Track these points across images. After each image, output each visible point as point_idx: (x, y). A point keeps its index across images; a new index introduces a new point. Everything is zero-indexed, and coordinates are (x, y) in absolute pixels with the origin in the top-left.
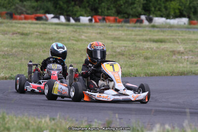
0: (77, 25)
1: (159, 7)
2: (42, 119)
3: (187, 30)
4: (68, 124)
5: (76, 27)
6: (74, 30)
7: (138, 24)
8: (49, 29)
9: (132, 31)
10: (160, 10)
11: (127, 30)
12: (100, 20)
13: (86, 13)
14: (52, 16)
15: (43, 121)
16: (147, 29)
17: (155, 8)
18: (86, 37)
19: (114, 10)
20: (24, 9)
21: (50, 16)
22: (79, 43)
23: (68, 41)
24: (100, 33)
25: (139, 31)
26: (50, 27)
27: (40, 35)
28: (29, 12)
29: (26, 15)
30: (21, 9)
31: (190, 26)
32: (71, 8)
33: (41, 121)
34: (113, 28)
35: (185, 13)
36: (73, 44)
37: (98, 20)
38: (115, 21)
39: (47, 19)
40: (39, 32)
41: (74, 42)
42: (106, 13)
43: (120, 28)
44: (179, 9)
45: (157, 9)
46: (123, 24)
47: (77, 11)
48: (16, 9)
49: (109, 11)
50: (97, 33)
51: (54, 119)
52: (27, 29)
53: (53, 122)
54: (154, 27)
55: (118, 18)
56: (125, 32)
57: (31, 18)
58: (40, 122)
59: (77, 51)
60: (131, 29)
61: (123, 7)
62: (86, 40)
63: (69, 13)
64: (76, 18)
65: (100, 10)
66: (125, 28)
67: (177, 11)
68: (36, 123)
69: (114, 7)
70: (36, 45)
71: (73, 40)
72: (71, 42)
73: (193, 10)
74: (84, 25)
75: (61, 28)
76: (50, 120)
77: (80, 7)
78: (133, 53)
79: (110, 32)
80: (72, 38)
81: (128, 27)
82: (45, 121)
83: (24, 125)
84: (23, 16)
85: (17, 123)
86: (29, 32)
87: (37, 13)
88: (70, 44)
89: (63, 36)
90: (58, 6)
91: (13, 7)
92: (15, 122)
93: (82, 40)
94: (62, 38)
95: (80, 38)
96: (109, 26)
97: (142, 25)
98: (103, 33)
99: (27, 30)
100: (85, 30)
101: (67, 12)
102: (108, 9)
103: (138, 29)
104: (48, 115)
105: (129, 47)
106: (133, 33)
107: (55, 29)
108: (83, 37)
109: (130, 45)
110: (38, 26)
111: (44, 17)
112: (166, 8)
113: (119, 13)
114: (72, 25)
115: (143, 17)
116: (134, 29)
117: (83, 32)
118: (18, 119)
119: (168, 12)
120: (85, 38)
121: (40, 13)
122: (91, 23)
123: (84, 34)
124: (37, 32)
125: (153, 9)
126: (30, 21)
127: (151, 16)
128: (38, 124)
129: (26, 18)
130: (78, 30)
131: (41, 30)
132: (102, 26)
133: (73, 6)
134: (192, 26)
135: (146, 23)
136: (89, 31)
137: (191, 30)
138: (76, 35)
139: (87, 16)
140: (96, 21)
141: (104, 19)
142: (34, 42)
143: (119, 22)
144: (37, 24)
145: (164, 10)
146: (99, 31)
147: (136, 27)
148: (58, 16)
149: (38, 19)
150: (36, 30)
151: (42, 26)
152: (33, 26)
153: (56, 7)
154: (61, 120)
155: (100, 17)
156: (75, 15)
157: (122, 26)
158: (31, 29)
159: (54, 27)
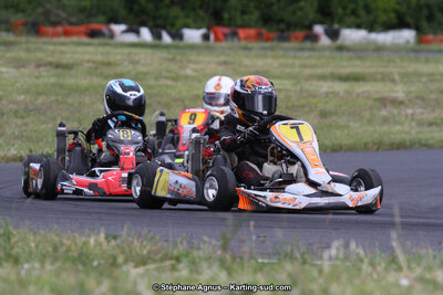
0: (177, 47)
1: (351, 6)
2: (89, 236)
3: (412, 55)
4: (145, 247)
5: (173, 51)
6: (170, 56)
7: (308, 44)
8: (116, 55)
9: (295, 57)
10: (354, 13)
11: (283, 57)
12: (225, 36)
13: (195, 21)
14: (122, 27)
15: (92, 241)
16: (327, 53)
17: (345, 8)
18: (195, 70)
19: (256, 15)
20: (63, 15)
21: (118, 28)
22: (180, 84)
23: (157, 79)
24: (225, 63)
25: (309, 57)
26: (119, 50)
27: (96, 69)
28: (73, 19)
29: (68, 28)
30: (57, 15)
31: (418, 47)
32: (163, 12)
33: (89, 242)
34: (253, 52)
35: (409, 20)
36: (167, 86)
37: (220, 36)
38: (259, 37)
39: (112, 35)
40: (94, 62)
41: (169, 82)
42: (239, 21)
43: (269, 53)
44: (397, 12)
45: (348, 11)
46: (275, 43)
47: (176, 18)
48: (47, 13)
49: (246, 17)
50: (220, 64)
51: (115, 238)
52: (68, 56)
53: (113, 242)
54: (341, 48)
55: (264, 31)
56: (281, 61)
57: (78, 34)
58: (85, 243)
59: (175, 100)
60: (292, 54)
61: (275, 7)
62: (194, 78)
63: (160, 22)
64: (173, 31)
65: (226, 16)
66: (281, 53)
67: (392, 15)
68: (76, 244)
69: (256, 8)
70: (87, 89)
71: (167, 78)
72: (163, 82)
73: (425, 12)
74: (193, 47)
75: (142, 54)
76: (106, 238)
77: (183, 8)
78: (296, 103)
79: (247, 61)
80: (165, 74)
81: (286, 49)
82: (96, 241)
83: (50, 249)
84: (59, 29)
85: (37, 246)
86: (72, 61)
87: (91, 22)
88: (161, 86)
89: (144, 69)
90: (136, 7)
91: (40, 10)
92: (33, 245)
93: (186, 77)
94: (145, 74)
95: (182, 73)
96: (246, 48)
97: (315, 45)
98: (231, 63)
99: (67, 58)
100: (193, 57)
101: (154, 18)
102: (243, 12)
103: (306, 54)
104: (102, 229)
105: (287, 90)
106: (297, 62)
107: (129, 54)
108: (189, 72)
109: (289, 87)
110: (91, 49)
111: (105, 30)
112: (368, 9)
113: (267, 20)
114: (167, 47)
115: (319, 29)
116: (299, 54)
117: (189, 61)
118: (38, 238)
119: (372, 18)
120: (194, 74)
121: (97, 22)
122: (206, 43)
123: (192, 66)
124: (88, 61)
125: (340, 11)
126: (75, 39)
127: (336, 26)
128: (82, 248)
129: (66, 34)
130: (178, 58)
131: (99, 58)
132: (230, 49)
133: (169, 7)
134: (423, 46)
135: (325, 41)
136: (201, 58)
137: (422, 56)
138: (174, 67)
139: (199, 28)
140: (217, 39)
141: (235, 34)
142: (84, 82)
143: (268, 39)
144: (89, 44)
145: (362, 12)
146: (222, 58)
147: (302, 49)
148: (135, 27)
149: (93, 34)
150: (87, 57)
151: (101, 49)
152: (80, 49)
153: (131, 9)
154: (130, 239)
155: (226, 30)
156: (173, 25)
157: (272, 49)
158: (77, 56)
159: (126, 50)
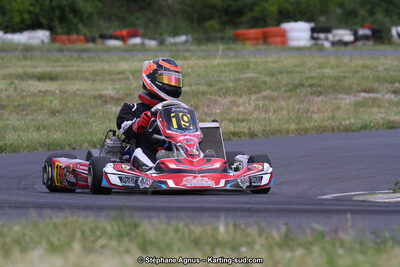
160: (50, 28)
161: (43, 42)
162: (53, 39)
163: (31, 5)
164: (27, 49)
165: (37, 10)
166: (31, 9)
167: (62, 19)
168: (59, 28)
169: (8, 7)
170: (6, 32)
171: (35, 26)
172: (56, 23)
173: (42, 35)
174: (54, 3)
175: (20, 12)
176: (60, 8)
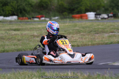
160: (17, 15)
161: (15, 19)
162: (18, 19)
163: (12, 8)
164: (11, 22)
165: (13, 10)
166: (12, 10)
167: (21, 12)
168: (20, 15)
169: (5, 9)
170: (4, 17)
171: (13, 15)
172: (19, 14)
173: (15, 17)
174: (18, 8)
175: (8, 11)
176: (20, 9)
